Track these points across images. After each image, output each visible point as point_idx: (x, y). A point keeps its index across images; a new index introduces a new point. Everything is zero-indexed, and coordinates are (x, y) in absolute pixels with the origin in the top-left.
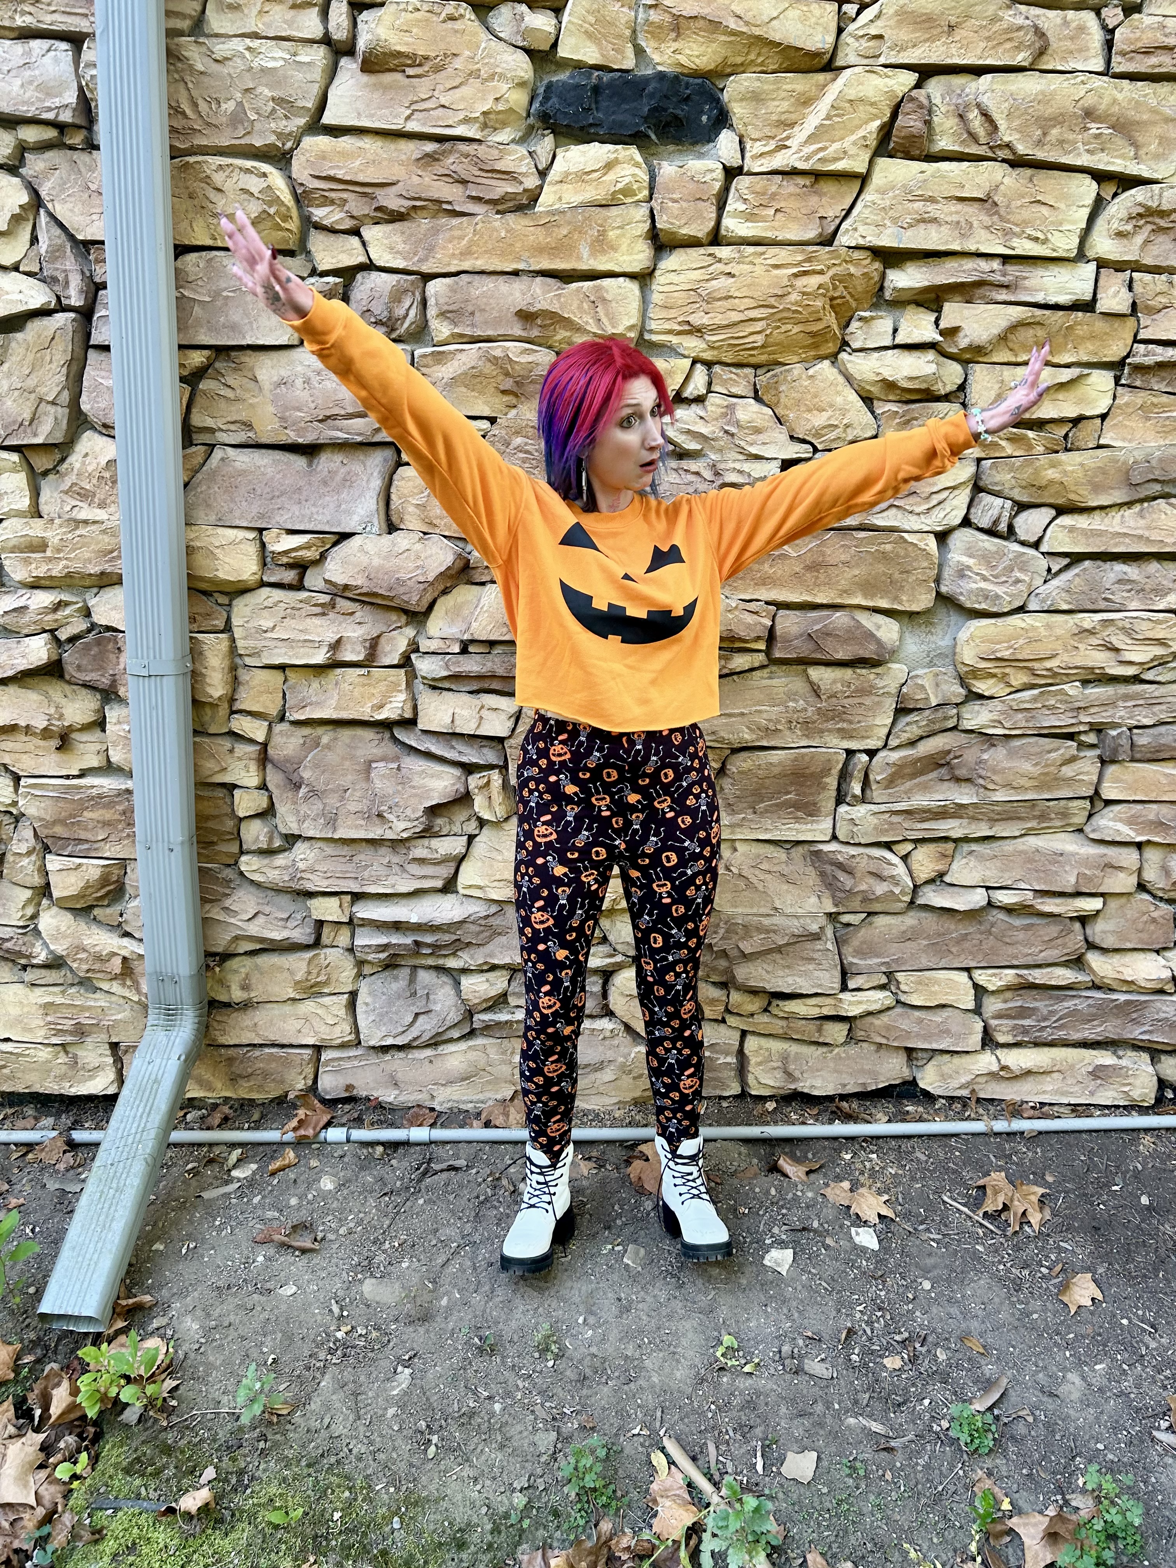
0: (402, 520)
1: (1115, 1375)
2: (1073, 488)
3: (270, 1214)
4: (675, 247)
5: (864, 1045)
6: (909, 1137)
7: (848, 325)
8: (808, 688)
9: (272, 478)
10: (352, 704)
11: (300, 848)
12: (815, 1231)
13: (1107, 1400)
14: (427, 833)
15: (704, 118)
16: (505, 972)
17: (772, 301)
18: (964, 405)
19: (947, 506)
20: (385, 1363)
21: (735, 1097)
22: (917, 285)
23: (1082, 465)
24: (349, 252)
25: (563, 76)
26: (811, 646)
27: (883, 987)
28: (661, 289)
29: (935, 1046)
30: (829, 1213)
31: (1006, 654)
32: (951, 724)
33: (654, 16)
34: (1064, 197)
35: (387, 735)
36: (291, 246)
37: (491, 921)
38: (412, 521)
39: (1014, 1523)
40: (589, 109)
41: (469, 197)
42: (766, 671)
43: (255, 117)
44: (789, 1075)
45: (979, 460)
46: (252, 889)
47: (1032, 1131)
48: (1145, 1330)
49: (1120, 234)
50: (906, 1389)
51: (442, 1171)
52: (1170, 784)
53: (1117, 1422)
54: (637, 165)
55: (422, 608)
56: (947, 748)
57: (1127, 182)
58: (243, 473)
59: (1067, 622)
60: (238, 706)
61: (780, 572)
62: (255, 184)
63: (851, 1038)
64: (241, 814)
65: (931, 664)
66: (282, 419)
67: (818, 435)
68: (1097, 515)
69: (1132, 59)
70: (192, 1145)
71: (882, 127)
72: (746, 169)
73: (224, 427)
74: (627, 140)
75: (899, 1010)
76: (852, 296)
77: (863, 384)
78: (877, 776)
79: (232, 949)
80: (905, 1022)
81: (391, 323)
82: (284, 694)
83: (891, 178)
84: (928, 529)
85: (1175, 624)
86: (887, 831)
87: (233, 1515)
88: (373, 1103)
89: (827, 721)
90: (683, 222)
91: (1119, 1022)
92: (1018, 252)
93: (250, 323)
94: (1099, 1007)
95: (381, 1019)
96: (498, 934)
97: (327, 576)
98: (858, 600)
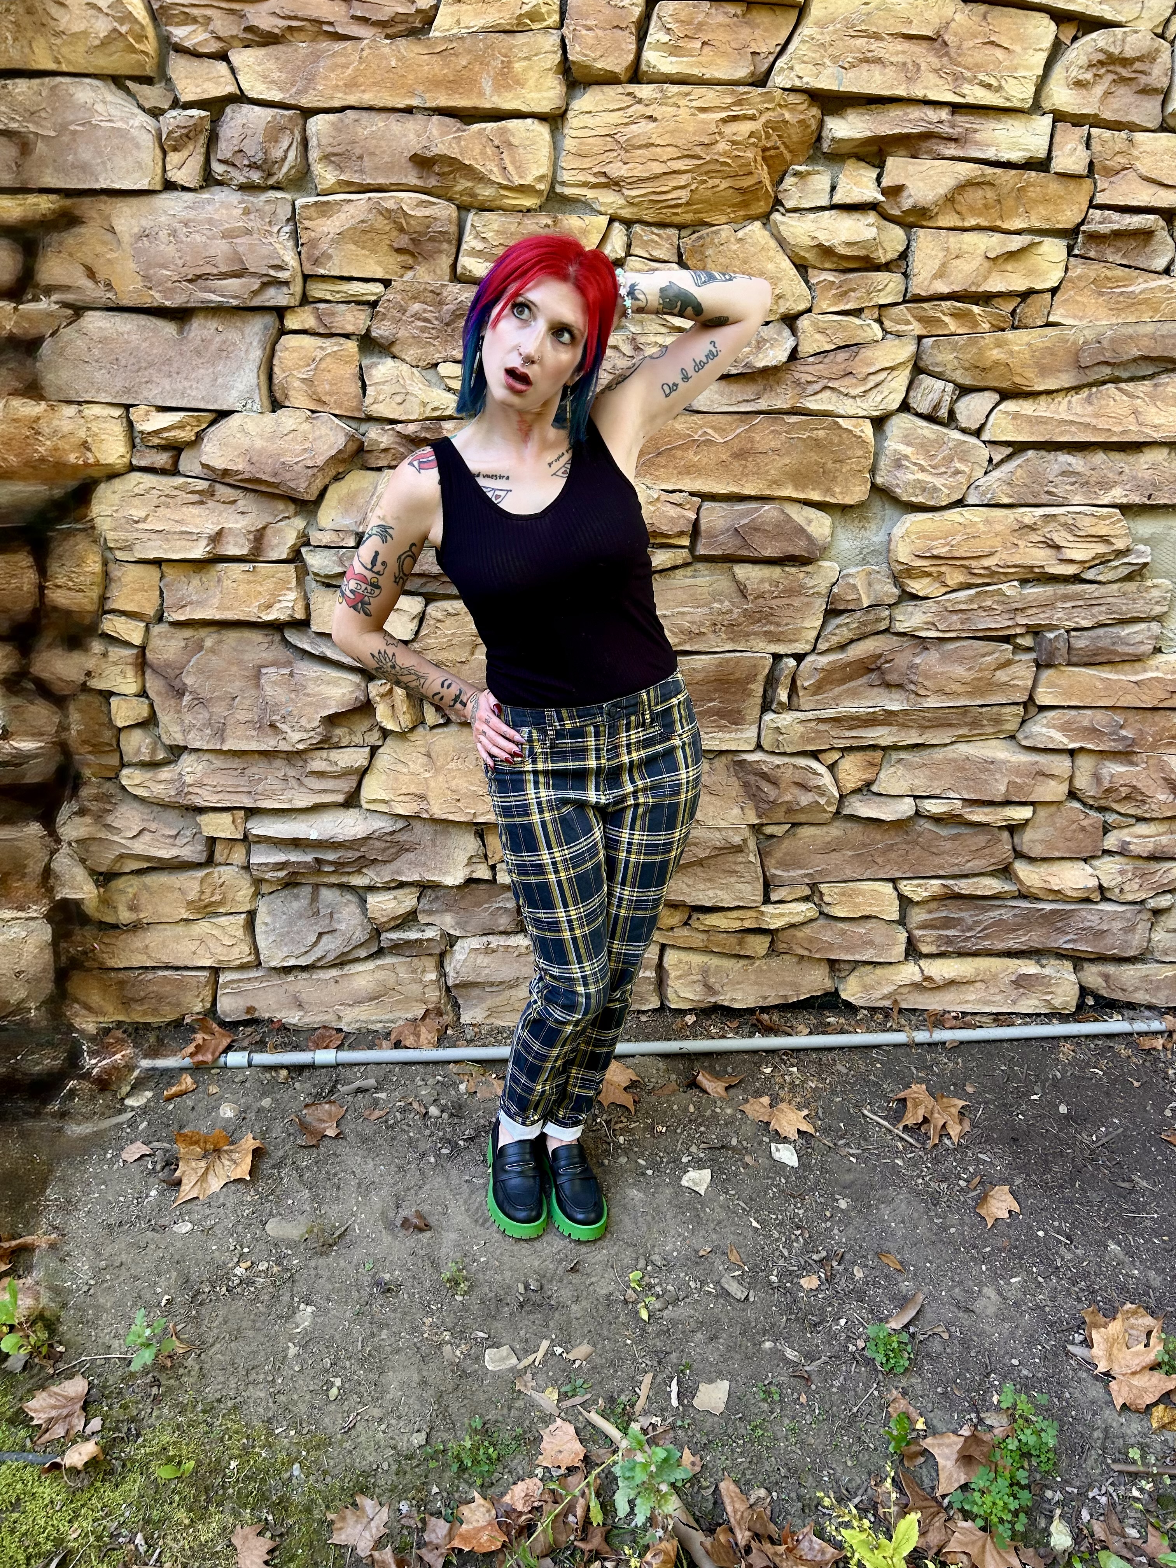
0: (287, 396)
1: (1031, 1288)
2: (1020, 371)
4: (590, 84)
5: (787, 957)
6: (830, 1049)
7: (781, 180)
8: (734, 588)
9: (137, 348)
10: (236, 604)
11: (187, 760)
12: (734, 1149)
13: (1022, 1314)
14: (325, 744)
16: (413, 890)
17: (698, 150)
18: (906, 275)
19: (885, 389)
21: (654, 1011)
22: (858, 136)
23: (1029, 344)
24: (216, 80)
26: (738, 542)
27: (806, 899)
28: (574, 133)
29: (858, 957)
30: (747, 1130)
31: (943, 551)
32: (883, 626)
34: (1022, 38)
35: (277, 638)
36: (149, 72)
37: (397, 837)
38: (298, 398)
39: (929, 1442)
41: (353, 17)
42: (689, 569)
44: (710, 989)
45: (920, 338)
46: (136, 805)
47: (954, 1041)
48: (1060, 1242)
49: (1079, 84)
50: (822, 1308)
51: (349, 1093)
52: (1106, 689)
53: (1031, 1336)
55: (312, 496)
56: (879, 651)
57: (1089, 24)
59: (1007, 517)
60: (111, 605)
61: (705, 460)
63: (773, 950)
64: (120, 724)
65: (864, 562)
66: (146, 277)
68: (1043, 400)
75: (822, 921)
76: (787, 147)
77: (797, 250)
78: (804, 682)
79: (117, 868)
80: (828, 934)
81: (266, 167)
82: (161, 592)
83: (831, 9)
84: (864, 413)
85: (1119, 520)
86: (813, 739)
87: (124, 1466)
88: (276, 1026)
89: (753, 623)
90: (598, 53)
91: (1044, 931)
92: (970, 100)
93: (104, 163)
94: (1025, 917)
95: (282, 939)
96: (407, 850)
97: (205, 459)
98: (788, 492)
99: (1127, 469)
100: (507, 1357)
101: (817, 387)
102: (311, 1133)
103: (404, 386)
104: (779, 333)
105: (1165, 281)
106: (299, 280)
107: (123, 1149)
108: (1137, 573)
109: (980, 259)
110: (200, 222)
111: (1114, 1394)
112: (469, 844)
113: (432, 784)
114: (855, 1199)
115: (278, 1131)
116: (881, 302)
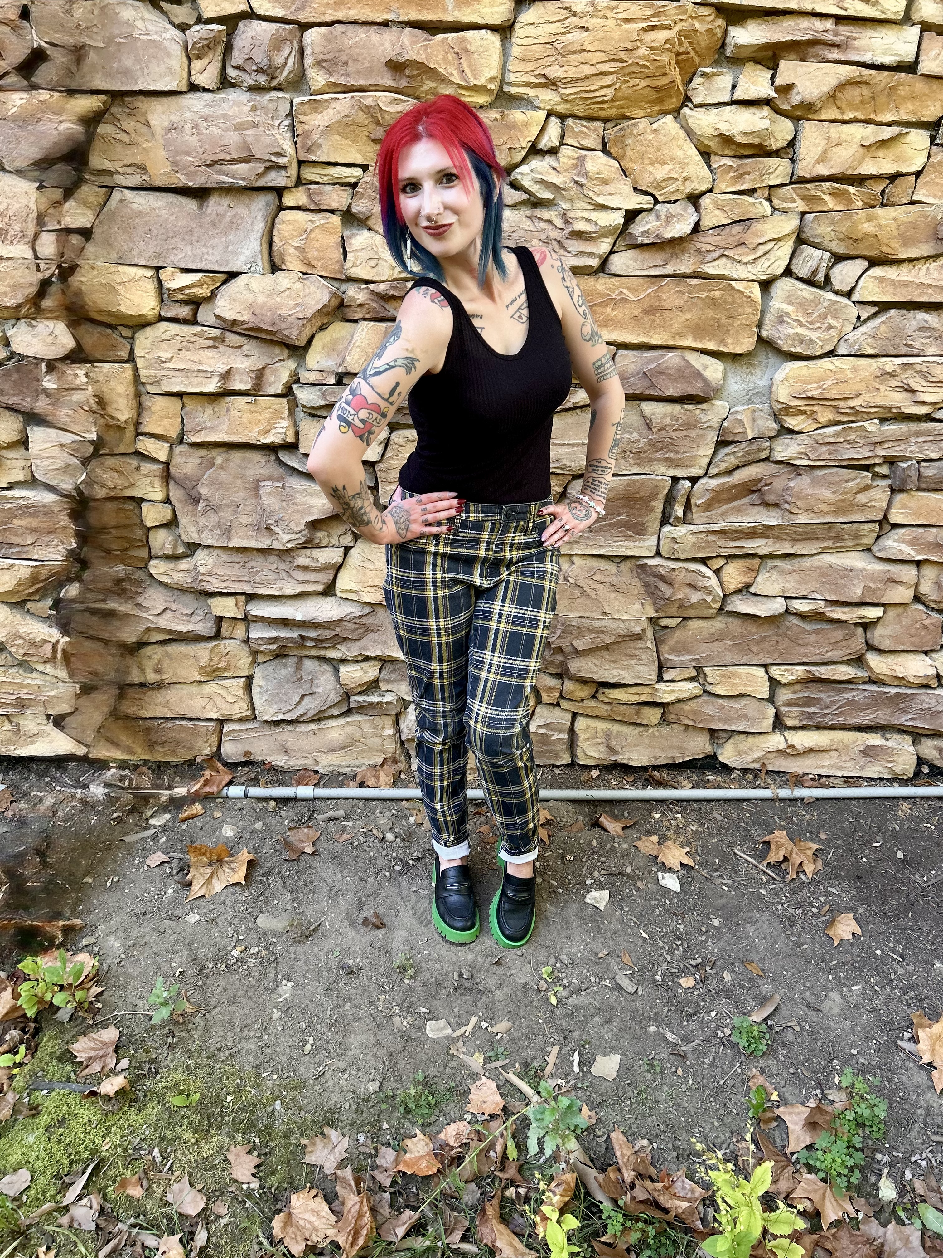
0: (283, 261)
1: (869, 994)
2: (886, 241)
5: (675, 726)
6: (709, 801)
7: (690, 81)
8: (641, 422)
9: (166, 220)
10: (240, 429)
11: (200, 554)
12: (628, 876)
13: (861, 1015)
14: (309, 544)
16: (376, 663)
17: (622, 55)
18: (793, 160)
19: (772, 257)
21: (566, 766)
22: (756, 42)
23: (895, 219)
24: (231, 1)
26: (646, 383)
27: (692, 679)
28: (520, 42)
29: (733, 728)
30: (640, 861)
31: (815, 393)
32: (764, 455)
35: (273, 458)
37: (364, 620)
38: (293, 262)
39: (781, 1111)
44: (611, 750)
45: (803, 214)
46: (161, 589)
47: (811, 797)
48: (895, 959)
50: (697, 1004)
51: (323, 821)
53: (868, 1032)
55: (302, 343)
56: (759, 476)
58: (139, 214)
59: (870, 365)
60: (143, 429)
61: (620, 315)
63: (664, 720)
64: (149, 524)
65: (750, 401)
66: (174, 163)
67: (659, 187)
68: (905, 267)
73: (120, 170)
75: (705, 698)
76: (696, 52)
77: (702, 139)
78: (697, 501)
79: (145, 639)
80: (710, 708)
81: (270, 71)
82: (182, 419)
84: (754, 277)
86: (703, 548)
87: (145, 1096)
88: (267, 767)
89: (657, 451)
91: (889, 710)
92: (851, 12)
93: (142, 69)
94: (873, 698)
95: (273, 699)
96: (372, 631)
97: (218, 312)
98: (689, 342)
100: (444, 1028)
101: (715, 255)
102: (293, 850)
103: (377, 253)
104: (685, 210)
106: (295, 165)
107: (147, 857)
109: (856, 147)
110: (217, 118)
111: (935, 1081)
114: (726, 918)
115: (267, 847)
116: (771, 183)
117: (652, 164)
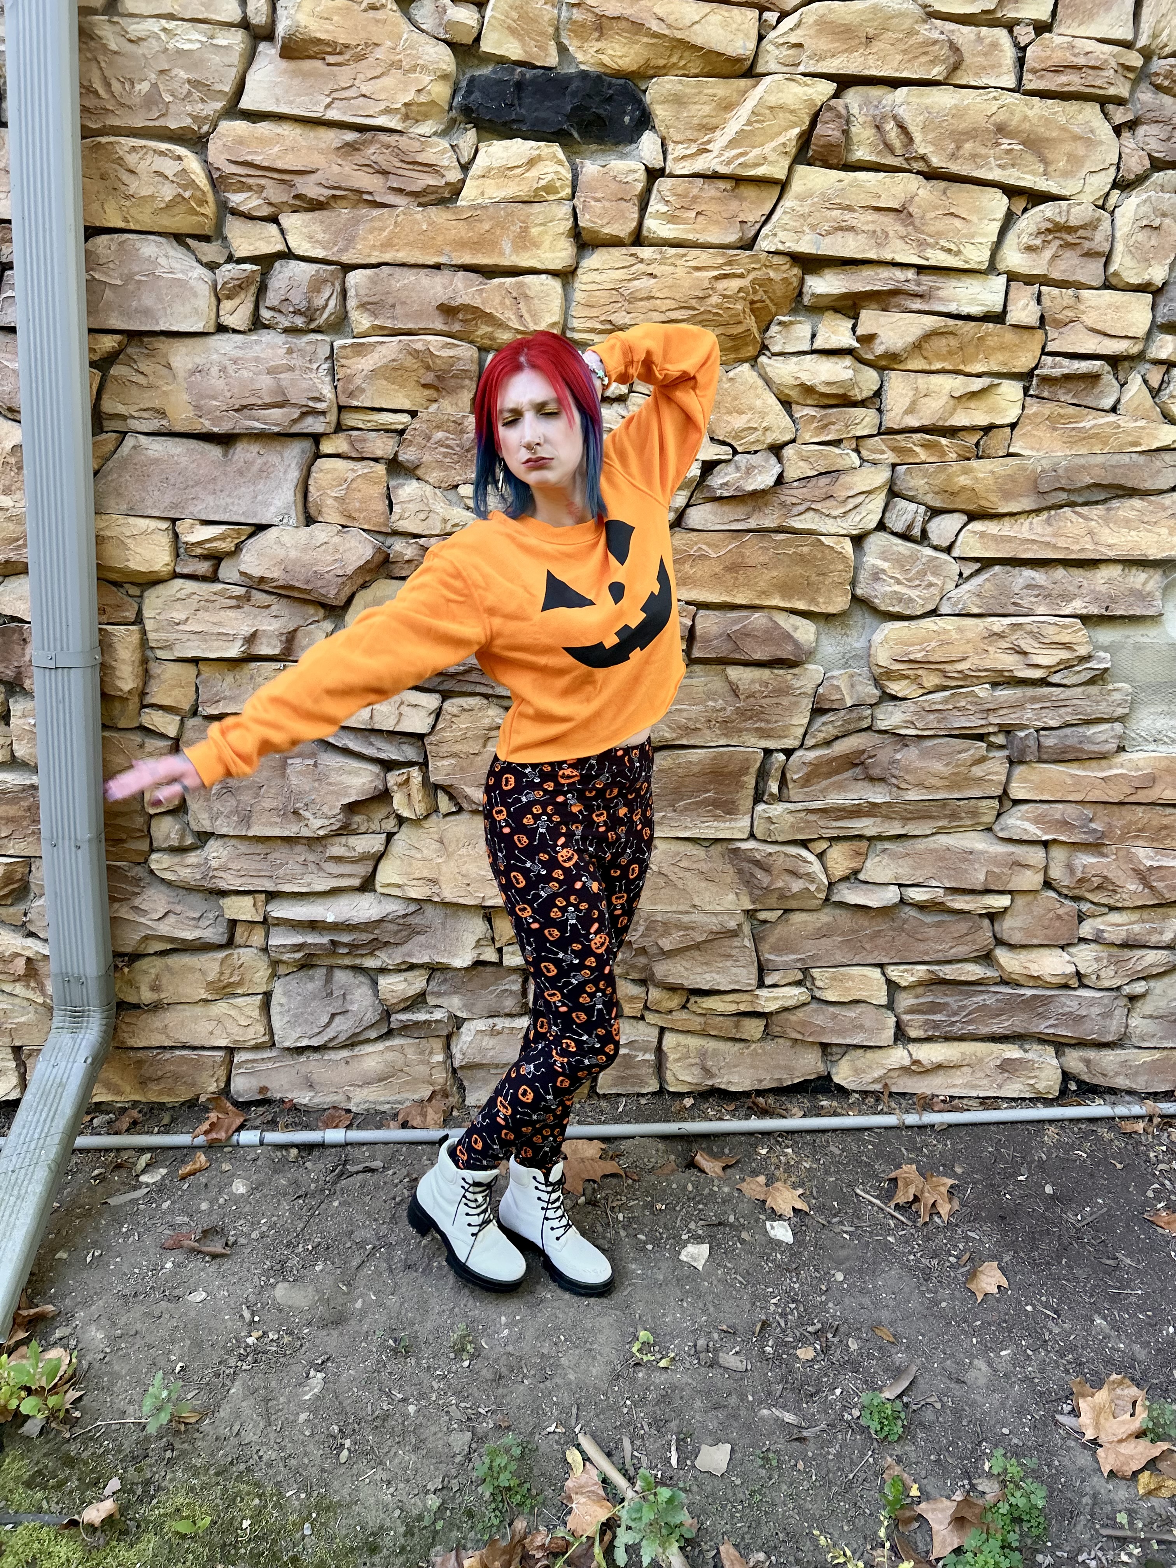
0: (320, 512)
1: (1020, 1360)
2: (984, 495)
3: (179, 1220)
4: (598, 246)
5: (781, 1041)
6: (824, 1131)
7: (767, 329)
8: (727, 688)
9: (186, 468)
11: (213, 845)
12: (731, 1226)
13: (1012, 1386)
14: (345, 830)
15: (627, 119)
16: (423, 972)
17: (693, 303)
18: (879, 410)
19: (863, 510)
20: (297, 1368)
21: (653, 1094)
22: (835, 292)
23: (992, 472)
24: (267, 240)
25: (486, 71)
26: (730, 646)
27: (798, 983)
28: (584, 287)
29: (849, 1041)
30: (744, 1207)
31: (919, 656)
32: (865, 724)
33: (577, 15)
34: (977, 210)
36: (207, 231)
37: (409, 920)
38: (331, 514)
39: (923, 1508)
40: (512, 105)
41: (390, 188)
43: (171, 99)
44: (706, 1071)
45: (894, 466)
46: (163, 888)
47: (942, 1124)
48: (1048, 1316)
49: (1029, 249)
50: (818, 1379)
51: (357, 1173)
52: (1074, 785)
53: (1022, 1406)
54: (560, 163)
55: (340, 602)
56: (862, 747)
57: (1037, 198)
58: (156, 461)
59: (977, 625)
60: (149, 700)
61: (700, 573)
62: (169, 167)
63: (767, 1034)
65: (846, 665)
66: (197, 407)
67: (737, 437)
68: (1007, 521)
69: (1042, 77)
70: (98, 1150)
71: (801, 135)
72: (667, 171)
73: (136, 414)
74: (550, 137)
75: (814, 1006)
76: (772, 301)
77: (782, 388)
78: (794, 775)
79: (141, 949)
80: (819, 1017)
81: (309, 313)
82: (197, 689)
83: (810, 186)
84: (844, 532)
85: (1080, 630)
87: (138, 1526)
88: (288, 1106)
89: (745, 721)
90: (605, 221)
91: (1026, 1016)
92: (932, 262)
93: (164, 308)
94: (1007, 1002)
95: (295, 1020)
96: (418, 933)
97: (243, 568)
98: (776, 601)
99: (1085, 583)
101: (801, 508)
103: (427, 505)
104: (767, 461)
105: (1112, 417)
106: (335, 410)
108: (1099, 678)
109: (945, 398)
110: (248, 360)
111: (1101, 1461)
112: (477, 927)
113: (444, 869)
114: (849, 1273)
116: (859, 434)
117: (730, 413)
